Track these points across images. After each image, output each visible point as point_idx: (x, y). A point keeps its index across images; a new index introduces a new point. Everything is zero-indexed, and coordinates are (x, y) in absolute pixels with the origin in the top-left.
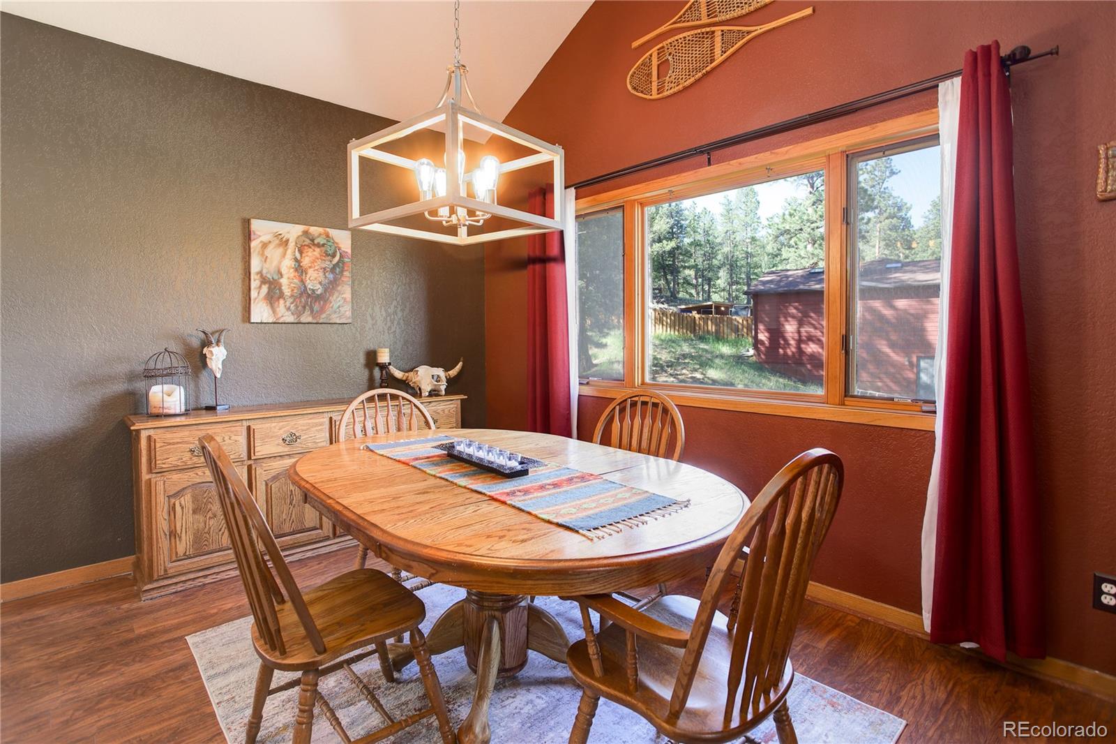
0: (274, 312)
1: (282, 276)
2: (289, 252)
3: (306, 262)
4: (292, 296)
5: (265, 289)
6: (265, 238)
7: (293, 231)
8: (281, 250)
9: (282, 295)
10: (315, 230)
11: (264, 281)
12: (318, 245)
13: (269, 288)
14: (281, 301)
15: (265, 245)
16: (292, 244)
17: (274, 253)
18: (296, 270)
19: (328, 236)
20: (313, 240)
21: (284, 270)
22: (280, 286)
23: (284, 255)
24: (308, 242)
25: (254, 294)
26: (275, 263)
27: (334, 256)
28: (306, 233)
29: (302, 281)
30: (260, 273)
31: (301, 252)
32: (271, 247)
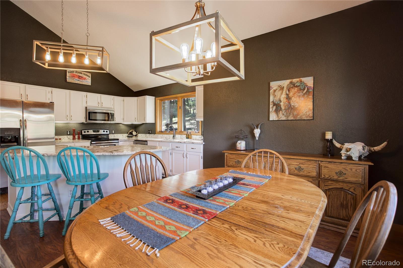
0: (278, 116)
1: (281, 102)
2: (284, 91)
3: (291, 94)
4: (285, 109)
5: (275, 107)
6: (275, 88)
7: (285, 83)
8: (281, 91)
9: (281, 109)
10: (295, 80)
11: (274, 104)
12: (297, 86)
13: (276, 107)
14: (281, 112)
15: (275, 91)
16: (285, 89)
17: (278, 93)
18: (287, 98)
19: (301, 81)
20: (294, 85)
21: (282, 99)
22: (280, 105)
23: (282, 94)
24: (292, 86)
25: (271, 110)
26: (278, 97)
27: (304, 89)
28: (291, 83)
29: (289, 103)
30: (273, 102)
31: (289, 91)
32: (277, 91)
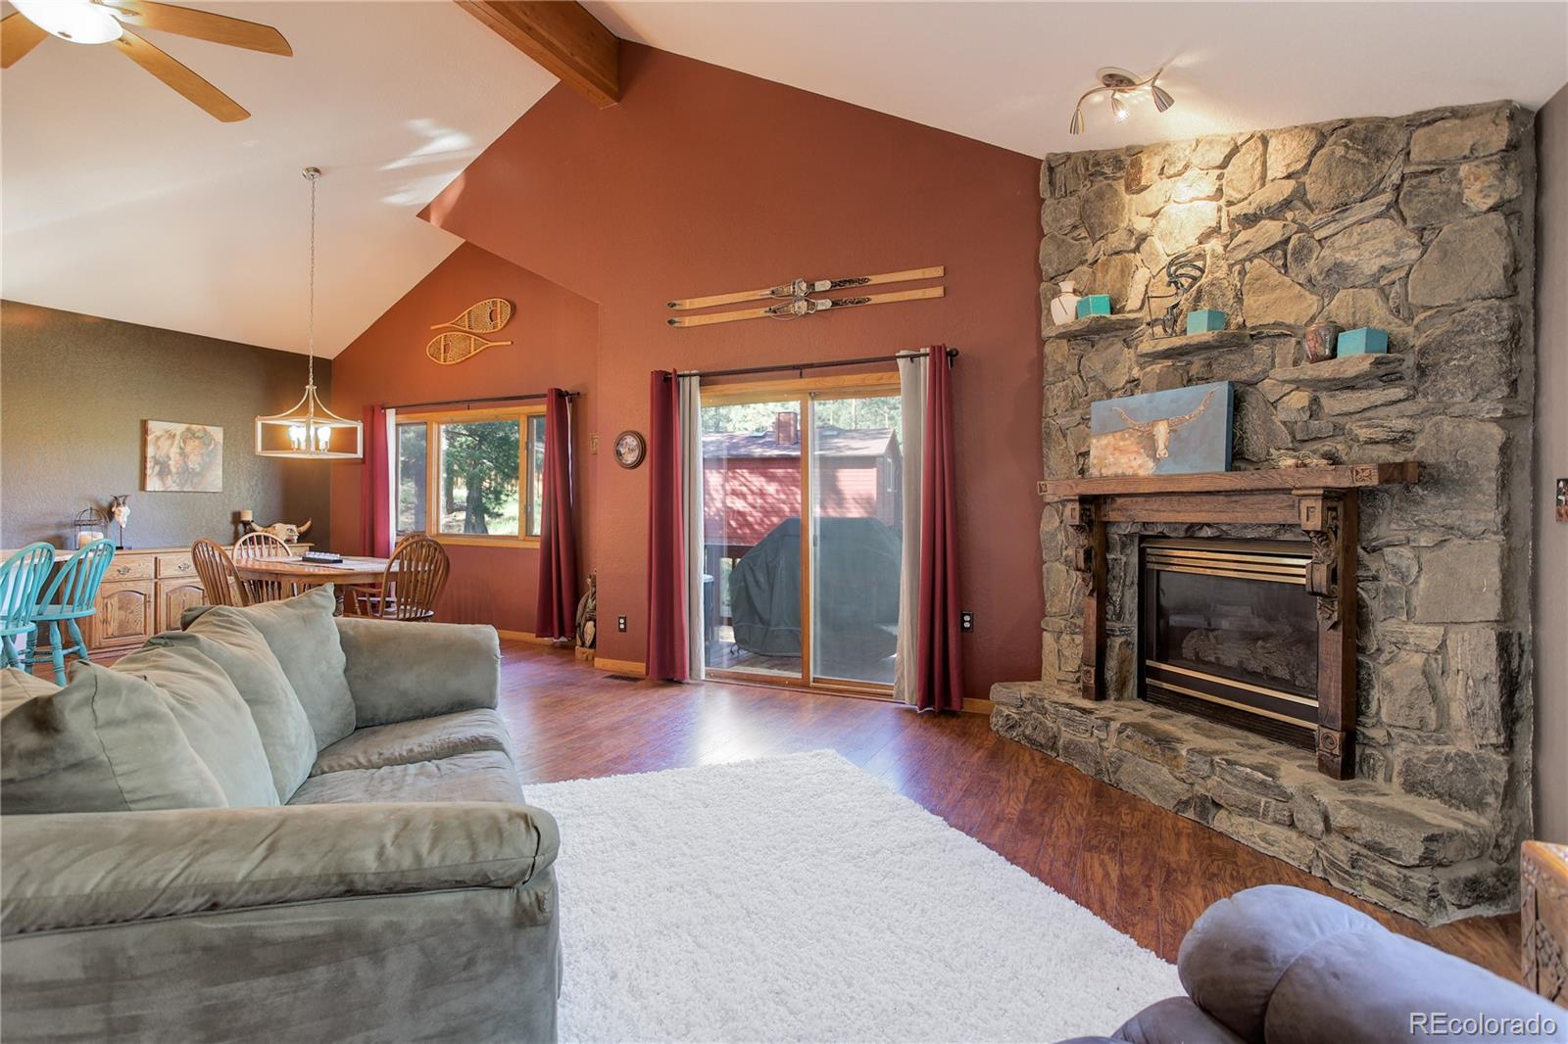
0: (164, 484)
1: (170, 459)
2: (176, 442)
3: (188, 449)
4: (177, 473)
5: (157, 468)
6: (158, 433)
7: (179, 428)
8: (169, 442)
9: (170, 472)
10: (194, 427)
11: (157, 462)
12: (198, 438)
13: (161, 468)
14: (169, 477)
15: (158, 438)
16: (178, 437)
17: (165, 444)
18: (181, 455)
19: (205, 431)
20: (194, 434)
21: (172, 455)
22: (169, 466)
23: (172, 444)
24: (190, 435)
25: (149, 472)
26: (165, 451)
27: (209, 445)
28: (188, 429)
29: (185, 463)
30: (154, 457)
31: (184, 442)
32: (162, 439)
